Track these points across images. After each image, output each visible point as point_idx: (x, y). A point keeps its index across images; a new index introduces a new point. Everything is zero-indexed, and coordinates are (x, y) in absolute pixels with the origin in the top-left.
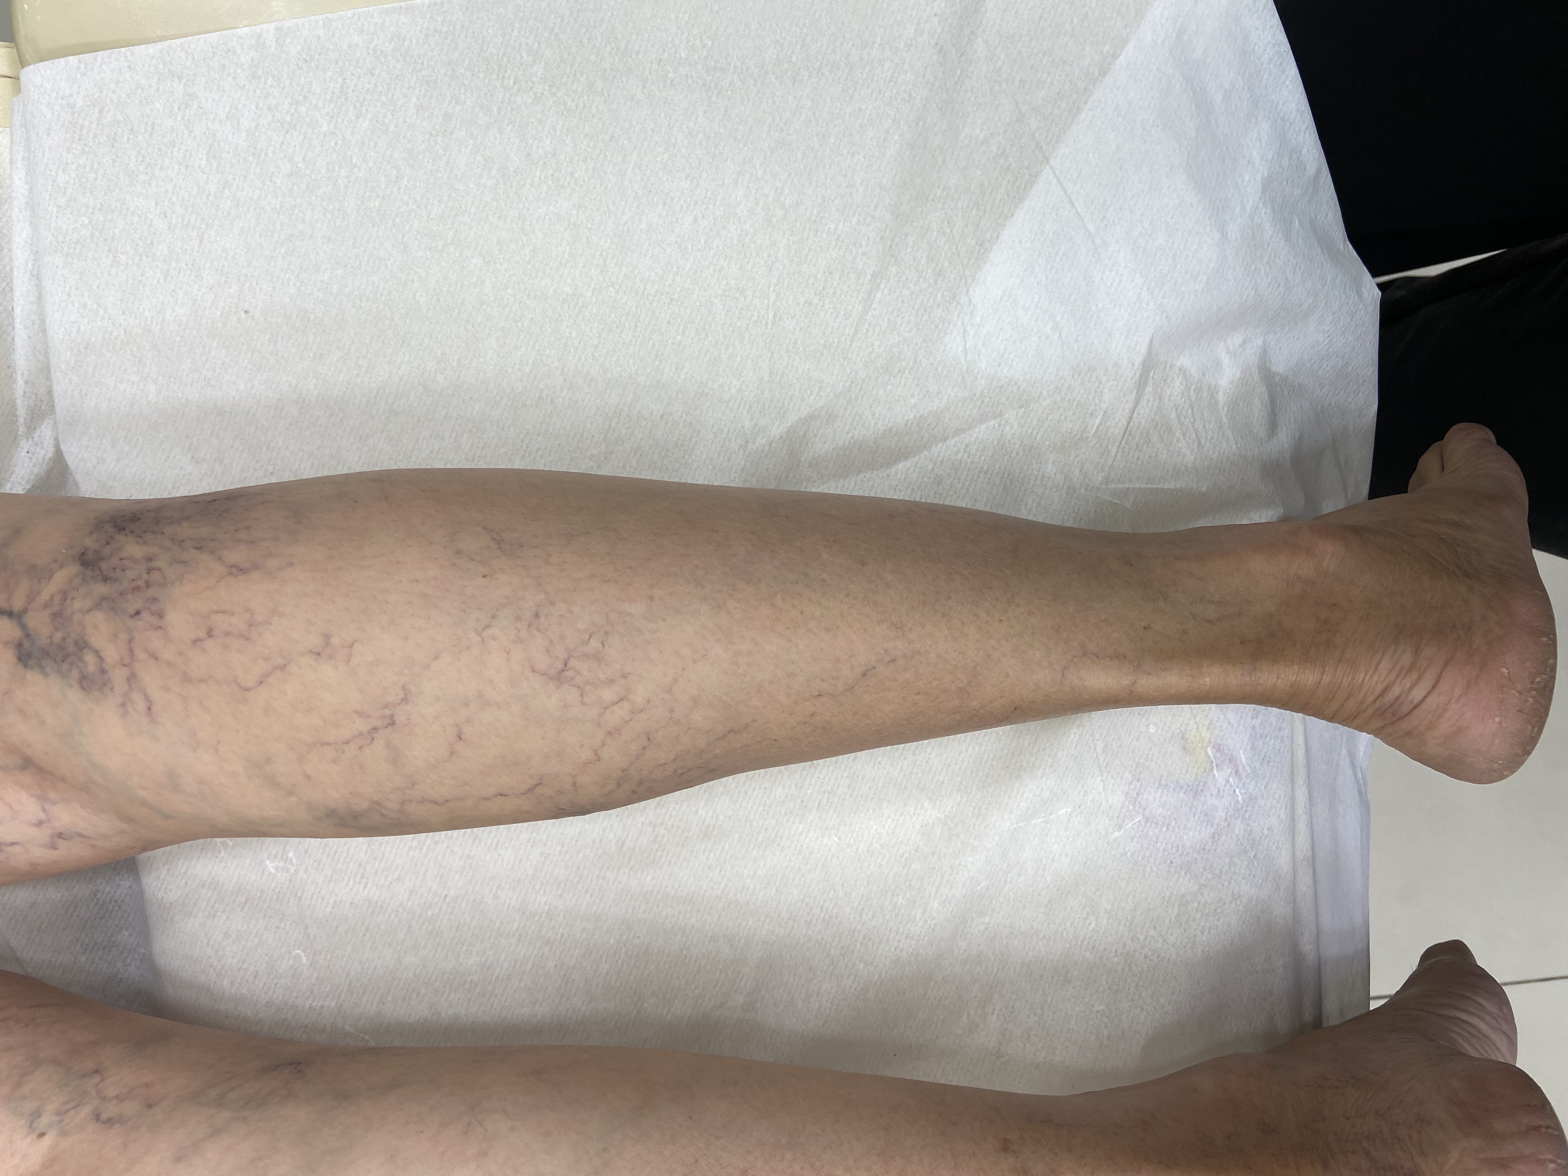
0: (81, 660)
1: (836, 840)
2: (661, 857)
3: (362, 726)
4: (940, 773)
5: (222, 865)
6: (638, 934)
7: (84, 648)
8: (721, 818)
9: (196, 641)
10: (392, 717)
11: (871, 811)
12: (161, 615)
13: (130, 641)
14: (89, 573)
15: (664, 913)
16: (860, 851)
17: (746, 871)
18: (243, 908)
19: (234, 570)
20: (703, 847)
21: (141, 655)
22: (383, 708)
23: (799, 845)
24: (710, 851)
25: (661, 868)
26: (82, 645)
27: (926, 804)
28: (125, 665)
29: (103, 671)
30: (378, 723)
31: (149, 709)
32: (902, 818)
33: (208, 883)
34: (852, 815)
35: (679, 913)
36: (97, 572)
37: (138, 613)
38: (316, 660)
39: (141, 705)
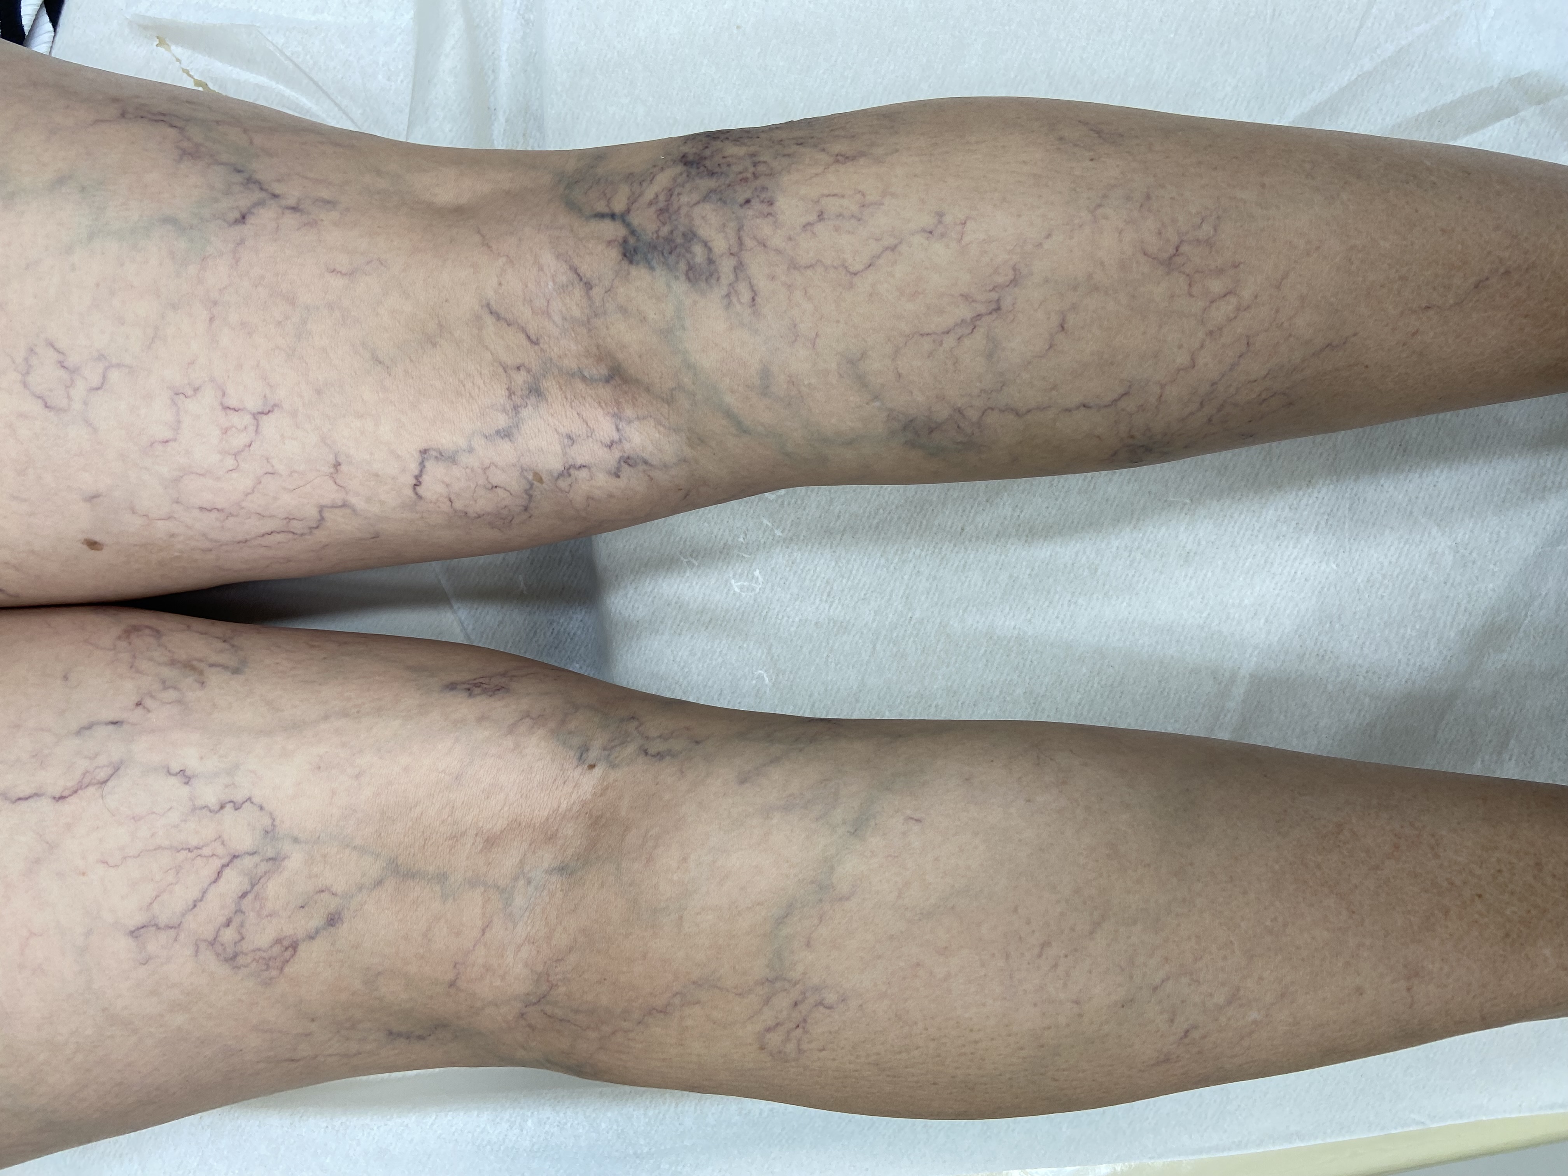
0: (688, 250)
1: (1334, 567)
2: (1138, 582)
3: (964, 312)
4: (1450, 498)
5: (688, 584)
6: (1112, 664)
7: (692, 239)
8: (1203, 543)
9: (807, 226)
10: (998, 300)
11: (1372, 538)
12: (771, 203)
13: (739, 230)
14: (694, 171)
15: (1141, 642)
16: (1359, 581)
17: (1231, 601)
18: (707, 628)
19: (840, 158)
20: (1183, 574)
21: (749, 243)
22: (990, 291)
23: (1293, 572)
24: (1191, 578)
25: (1137, 594)
26: (690, 236)
27: (1435, 530)
28: (732, 254)
29: (711, 261)
30: (982, 309)
31: (753, 299)
32: (1407, 546)
33: (673, 603)
34: (1352, 540)
35: (1157, 642)
36: (702, 168)
37: (748, 201)
38: (928, 239)
39: (746, 296)
